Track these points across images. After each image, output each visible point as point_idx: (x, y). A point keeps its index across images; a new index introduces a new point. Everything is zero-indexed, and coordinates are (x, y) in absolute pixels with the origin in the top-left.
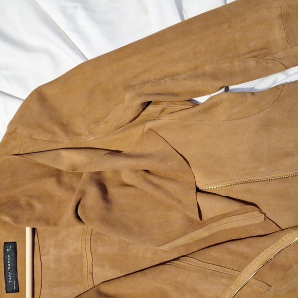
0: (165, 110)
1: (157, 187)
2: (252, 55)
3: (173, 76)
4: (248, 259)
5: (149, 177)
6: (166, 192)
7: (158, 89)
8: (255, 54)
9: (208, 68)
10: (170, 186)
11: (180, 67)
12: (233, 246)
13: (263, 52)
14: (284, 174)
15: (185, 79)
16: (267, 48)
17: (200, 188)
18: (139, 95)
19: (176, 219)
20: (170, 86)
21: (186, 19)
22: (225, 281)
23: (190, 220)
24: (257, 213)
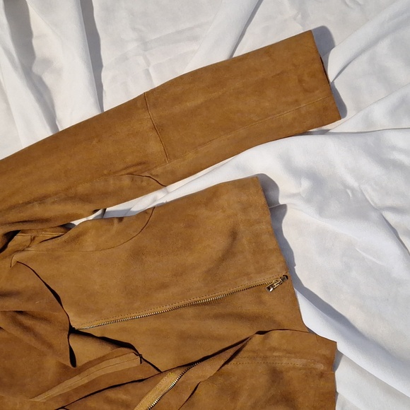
0: (36, 238)
1: (27, 329)
2: (128, 171)
8: (131, 170)
10: (40, 328)
11: (51, 188)
13: (140, 167)
14: (159, 310)
16: (144, 163)
18: (2, 224)
20: (38, 211)
21: (60, 130)
24: (132, 355)
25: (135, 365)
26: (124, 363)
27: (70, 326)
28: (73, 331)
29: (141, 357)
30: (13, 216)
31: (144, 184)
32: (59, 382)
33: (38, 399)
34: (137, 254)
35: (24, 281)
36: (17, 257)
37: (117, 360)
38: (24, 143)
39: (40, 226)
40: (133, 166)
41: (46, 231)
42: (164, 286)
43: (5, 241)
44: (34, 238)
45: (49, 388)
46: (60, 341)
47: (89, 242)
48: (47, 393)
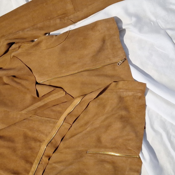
3: (23, 30)
4: (61, 113)
5: (15, 79)
6: (22, 85)
7: (15, 36)
8: (60, 16)
9: (39, 25)
12: (54, 108)
13: (64, 15)
15: (28, 31)
16: (65, 14)
17: (39, 83)
18: (6, 40)
19: (28, 97)
21: (29, 1)
22: (52, 124)
23: (34, 98)
25: (63, 96)
26: (59, 95)
27: (36, 81)
28: (37, 83)
29: (66, 92)
30: (11, 37)
31: (66, 21)
32: (32, 104)
33: (23, 112)
34: (64, 50)
35: (17, 64)
36: (13, 54)
37: (56, 94)
38: (15, 7)
39: (22, 41)
40: (61, 15)
41: (25, 43)
42: (74, 63)
43: (8, 47)
44: (20, 46)
45: (28, 107)
46: (33, 87)
48: (27, 109)
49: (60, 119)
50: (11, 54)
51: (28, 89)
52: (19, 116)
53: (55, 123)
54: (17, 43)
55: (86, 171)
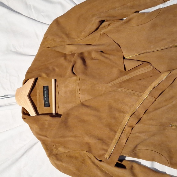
9: (129, 4)
25: (150, 70)
27: (124, 57)
28: (124, 58)
29: (153, 67)
30: (103, 15)
31: (156, 0)
32: (119, 78)
33: (109, 85)
35: (106, 40)
36: (103, 31)
37: (142, 69)
39: (113, 19)
41: (114, 21)
43: (99, 24)
44: (110, 24)
45: (114, 80)
46: (120, 62)
47: (134, 23)
48: (114, 82)
49: (145, 93)
50: (101, 31)
51: (116, 63)
52: (104, 89)
53: (139, 96)
54: (108, 21)
55: (168, 143)
